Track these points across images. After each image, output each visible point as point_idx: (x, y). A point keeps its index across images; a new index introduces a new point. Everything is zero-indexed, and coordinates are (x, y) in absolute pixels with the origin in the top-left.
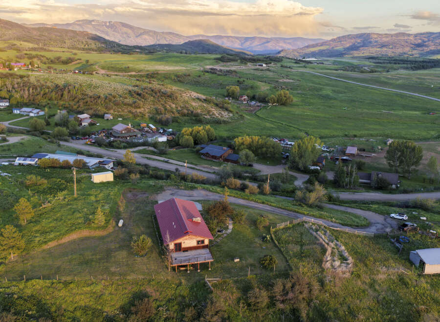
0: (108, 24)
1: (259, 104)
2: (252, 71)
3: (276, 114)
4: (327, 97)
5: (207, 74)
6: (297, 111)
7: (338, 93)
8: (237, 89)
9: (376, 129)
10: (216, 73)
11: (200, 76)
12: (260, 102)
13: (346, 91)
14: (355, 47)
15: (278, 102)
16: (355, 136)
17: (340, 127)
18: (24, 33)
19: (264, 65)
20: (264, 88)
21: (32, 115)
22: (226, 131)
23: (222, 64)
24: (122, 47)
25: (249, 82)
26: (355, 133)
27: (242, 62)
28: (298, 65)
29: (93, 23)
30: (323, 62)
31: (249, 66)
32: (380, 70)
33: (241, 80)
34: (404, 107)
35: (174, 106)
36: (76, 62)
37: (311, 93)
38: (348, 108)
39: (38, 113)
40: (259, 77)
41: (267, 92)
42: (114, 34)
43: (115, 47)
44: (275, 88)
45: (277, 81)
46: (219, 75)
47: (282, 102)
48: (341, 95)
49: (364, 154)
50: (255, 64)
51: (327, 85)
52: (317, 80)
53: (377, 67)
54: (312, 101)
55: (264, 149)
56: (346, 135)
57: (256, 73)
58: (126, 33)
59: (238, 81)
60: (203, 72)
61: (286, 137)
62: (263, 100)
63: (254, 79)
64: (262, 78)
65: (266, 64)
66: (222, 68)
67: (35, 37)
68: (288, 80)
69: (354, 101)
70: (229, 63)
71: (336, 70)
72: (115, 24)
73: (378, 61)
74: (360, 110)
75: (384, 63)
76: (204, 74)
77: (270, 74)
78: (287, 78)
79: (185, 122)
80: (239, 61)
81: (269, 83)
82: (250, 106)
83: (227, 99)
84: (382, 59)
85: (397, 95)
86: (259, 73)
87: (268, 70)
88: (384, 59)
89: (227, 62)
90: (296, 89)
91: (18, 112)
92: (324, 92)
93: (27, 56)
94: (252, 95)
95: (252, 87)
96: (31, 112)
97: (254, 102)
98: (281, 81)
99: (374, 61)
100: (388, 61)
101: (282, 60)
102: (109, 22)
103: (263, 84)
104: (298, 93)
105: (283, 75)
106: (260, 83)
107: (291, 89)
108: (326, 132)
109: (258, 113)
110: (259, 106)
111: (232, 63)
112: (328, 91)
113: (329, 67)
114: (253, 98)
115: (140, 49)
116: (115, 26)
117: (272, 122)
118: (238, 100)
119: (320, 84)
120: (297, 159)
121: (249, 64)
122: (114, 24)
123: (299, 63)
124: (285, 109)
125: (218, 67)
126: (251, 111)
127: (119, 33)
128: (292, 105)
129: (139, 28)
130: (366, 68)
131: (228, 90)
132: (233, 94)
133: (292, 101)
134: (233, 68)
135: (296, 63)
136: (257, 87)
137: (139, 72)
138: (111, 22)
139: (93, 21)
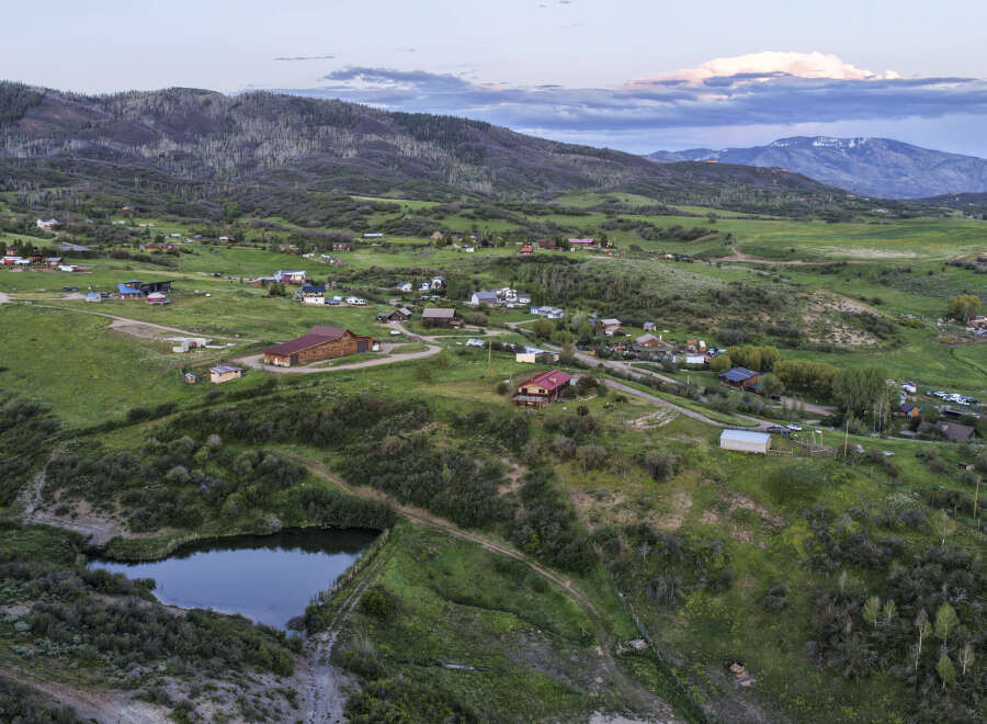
0: (852, 145)
5: (951, 269)
11: (931, 273)
18: (646, 176)
21: (550, 316)
29: (816, 144)
36: (706, 237)
39: (558, 314)
42: (864, 169)
58: (896, 166)
67: (662, 184)
72: (871, 145)
76: (943, 269)
91: (537, 312)
93: (621, 224)
96: (549, 312)
102: (856, 141)
115: (889, 207)
116: (871, 149)
118: (964, 323)
122: (866, 143)
127: (878, 165)
129: (931, 151)
131: (950, 304)
137: (811, 261)
138: (862, 139)
139: (816, 139)
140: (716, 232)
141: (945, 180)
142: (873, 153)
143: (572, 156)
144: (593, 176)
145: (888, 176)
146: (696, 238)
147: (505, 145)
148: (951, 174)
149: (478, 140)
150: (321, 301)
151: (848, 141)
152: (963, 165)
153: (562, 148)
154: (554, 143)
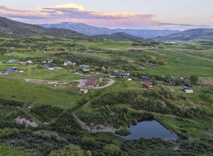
1: (153, 64)
2: (148, 50)
3: (159, 68)
4: (177, 62)
5: (131, 52)
6: (166, 67)
7: (182, 60)
8: (144, 59)
9: (191, 73)
10: (134, 52)
11: (128, 53)
12: (153, 63)
13: (185, 59)
14: (195, 35)
15: (159, 63)
16: (184, 75)
17: (180, 72)
19: (152, 47)
20: (154, 58)
22: (145, 73)
23: (135, 47)
24: (88, 37)
25: (148, 56)
26: (184, 74)
27: (143, 46)
28: (167, 46)
29: (69, 24)
30: (178, 44)
31: (146, 48)
32: (204, 48)
33: (145, 55)
34: (206, 66)
35: (127, 65)
36: (76, 46)
37: (171, 60)
38: (184, 66)
39: (88, 67)
40: (151, 53)
41: (155, 60)
42: (78, 29)
43: (84, 37)
44: (158, 58)
45: (158, 55)
46: (136, 52)
47: (161, 64)
48: (183, 61)
49: (185, 79)
50: (148, 46)
51: (178, 56)
52: (174, 54)
53: (203, 47)
54: (172, 63)
55: (157, 77)
56: (181, 75)
57: (150, 51)
58: (84, 28)
59: (144, 55)
60: (129, 51)
61: (163, 75)
62: (154, 63)
63: (149, 54)
64: (152, 53)
65: (153, 47)
66: (136, 49)
67: (51, 33)
68: (162, 55)
69: (188, 63)
70: (137, 46)
71: (184, 48)
72: (79, 24)
73: (204, 43)
74: (188, 67)
75: (207, 45)
76: (130, 52)
77: (155, 52)
78: (162, 54)
79: (132, 70)
80: (142, 45)
81: (155, 56)
82: (150, 65)
83: (141, 62)
84: (207, 42)
85: (205, 61)
86: (151, 51)
87: (154, 50)
88: (208, 42)
89: (136, 46)
90: (166, 59)
91: (81, 66)
92: (177, 60)
94: (149, 61)
95: (149, 58)
96: (86, 66)
97: (150, 64)
98: (160, 55)
99: (203, 43)
100: (210, 44)
101: (159, 44)
103: (153, 56)
104: (167, 60)
105: (160, 52)
106: (152, 56)
107: (164, 58)
108: (175, 74)
109: (153, 67)
110: (152, 65)
111: (139, 46)
112: (178, 59)
113: (181, 47)
114: (150, 62)
117: (158, 70)
118: (145, 62)
119: (175, 56)
120: (166, 79)
121: (146, 47)
123: (167, 45)
124: (162, 66)
125: (134, 48)
126: (150, 67)
127: (81, 28)
128: (164, 65)
130: (198, 47)
131: (141, 59)
132: (143, 60)
133: (164, 63)
134: (140, 49)
135: (166, 45)
136: (151, 58)
137: (104, 51)
138: (77, 23)
139: (69, 22)
140: (78, 45)
141: (93, 31)
142: (80, 26)
143: (28, 26)
144: (35, 31)
145: (83, 30)
146: (74, 46)
147: (12, 23)
148: (93, 30)
149: (5, 22)
150: (53, 69)
151: (75, 23)
152: (95, 28)
153: (25, 24)
154: (22, 23)
